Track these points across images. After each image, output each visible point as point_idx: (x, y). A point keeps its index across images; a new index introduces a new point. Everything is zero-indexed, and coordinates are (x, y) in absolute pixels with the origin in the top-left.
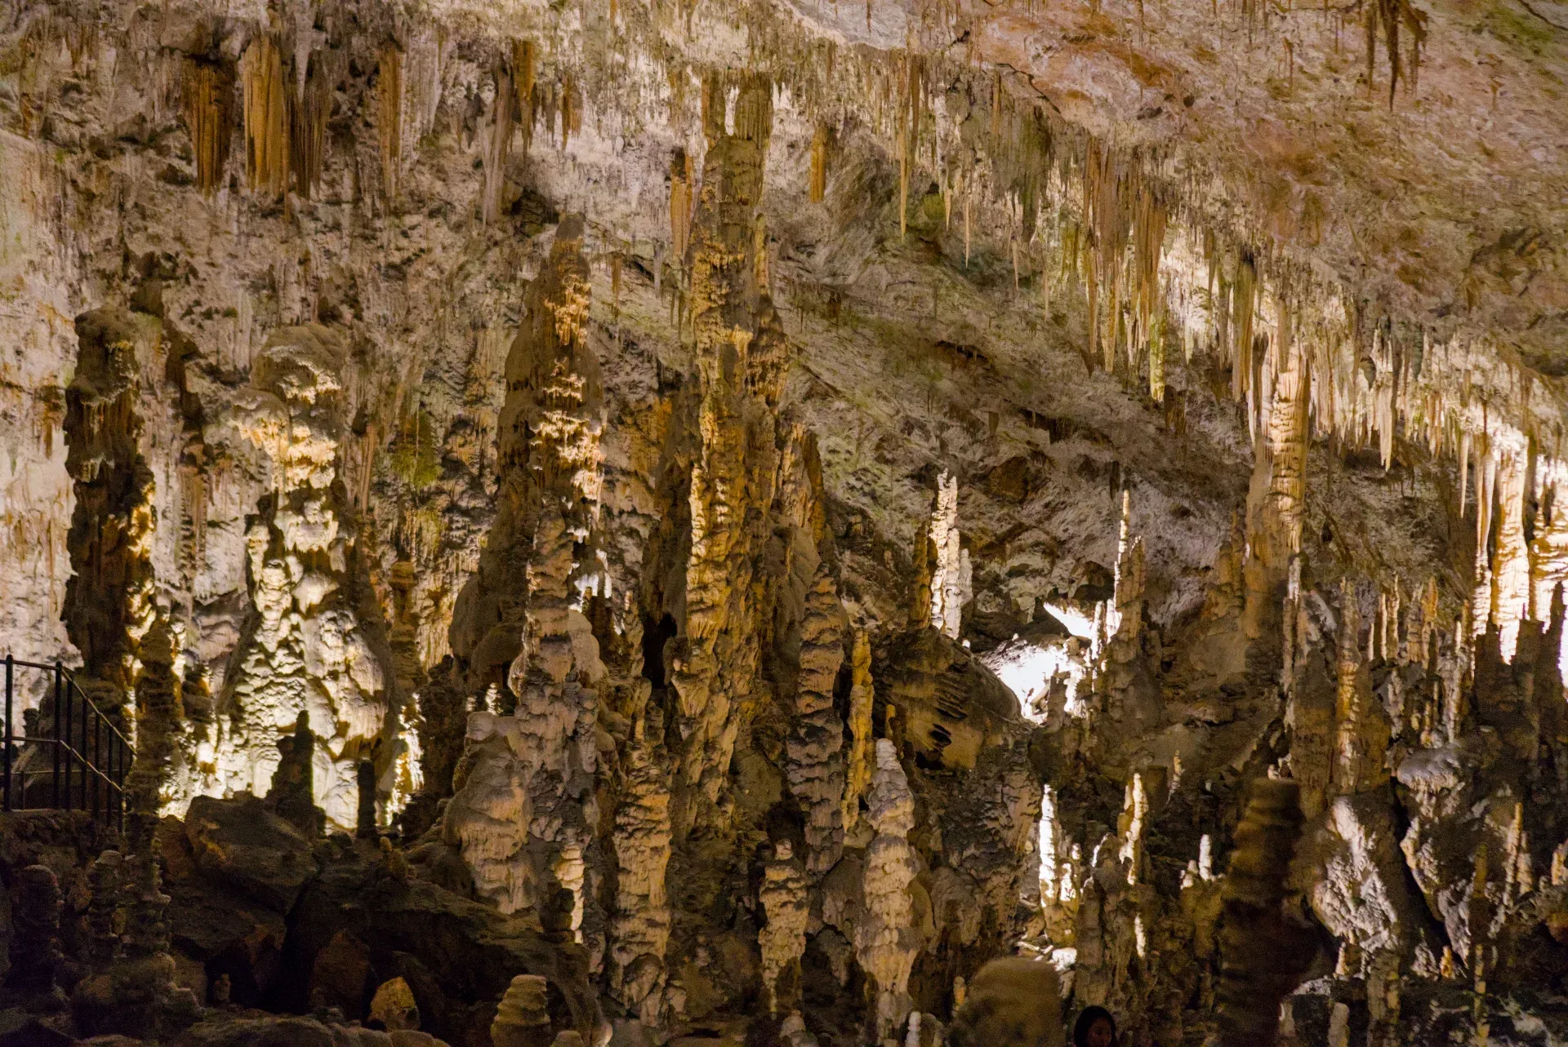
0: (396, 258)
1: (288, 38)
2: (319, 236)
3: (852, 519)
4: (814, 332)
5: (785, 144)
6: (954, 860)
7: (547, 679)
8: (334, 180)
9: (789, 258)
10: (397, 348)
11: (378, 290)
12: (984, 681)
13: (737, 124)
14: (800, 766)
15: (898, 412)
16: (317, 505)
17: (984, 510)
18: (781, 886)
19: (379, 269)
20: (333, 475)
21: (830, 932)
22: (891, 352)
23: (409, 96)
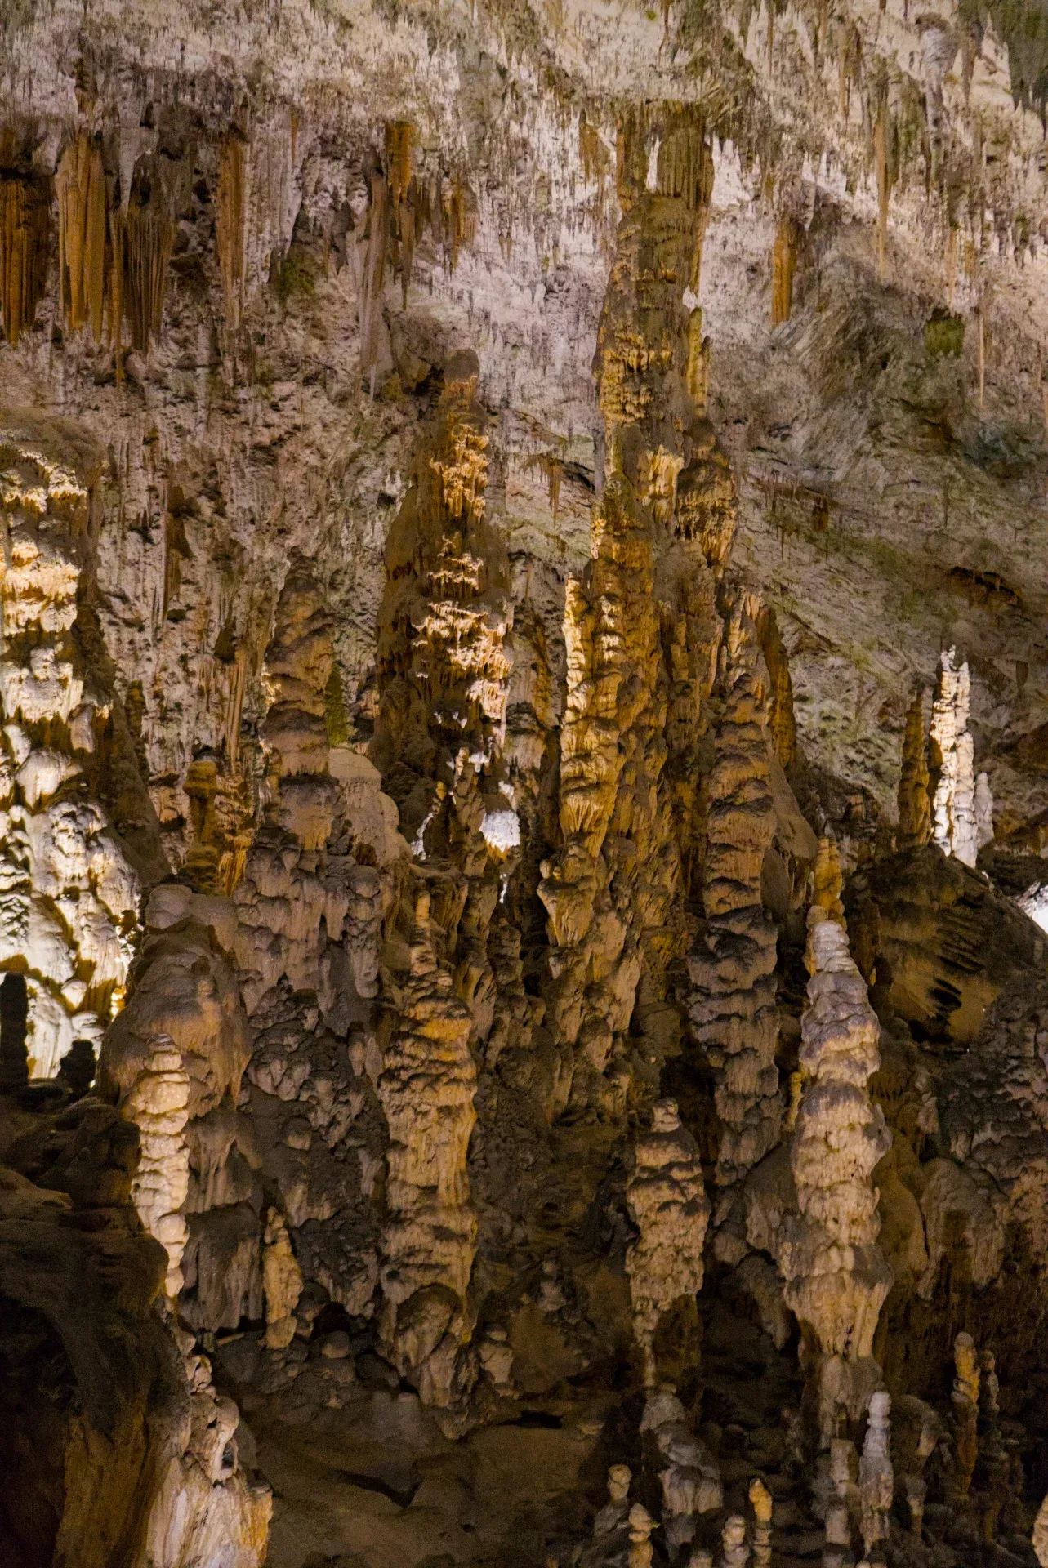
0: (265, 437)
1: (112, 139)
2: (170, 408)
3: (852, 800)
4: (800, 563)
5: (743, 269)
6: (959, 1148)
7: (290, 840)
8: (186, 340)
9: (760, 448)
10: (270, 553)
11: (243, 476)
12: (1009, 920)
13: (661, 177)
14: (708, 996)
15: (905, 668)
16: (49, 655)
17: (1011, 788)
18: (658, 1176)
19: (244, 450)
20: (74, 615)
21: (760, 1261)
22: (895, 585)
23: (255, 199)
